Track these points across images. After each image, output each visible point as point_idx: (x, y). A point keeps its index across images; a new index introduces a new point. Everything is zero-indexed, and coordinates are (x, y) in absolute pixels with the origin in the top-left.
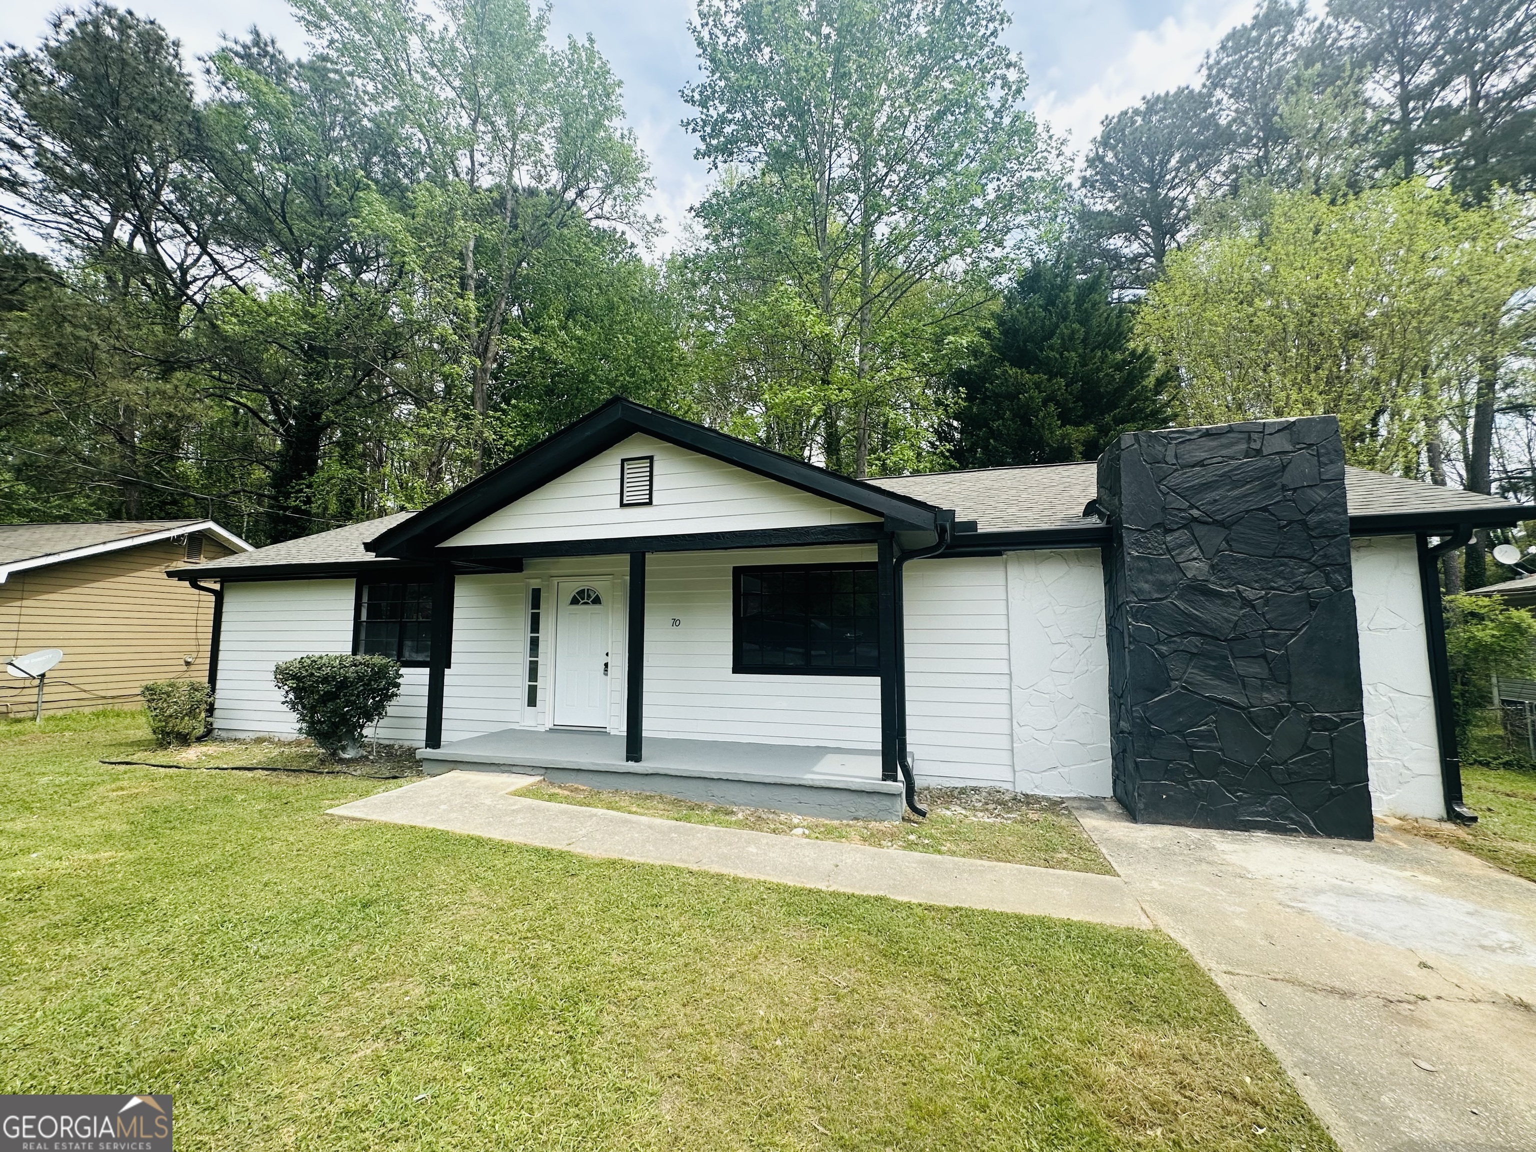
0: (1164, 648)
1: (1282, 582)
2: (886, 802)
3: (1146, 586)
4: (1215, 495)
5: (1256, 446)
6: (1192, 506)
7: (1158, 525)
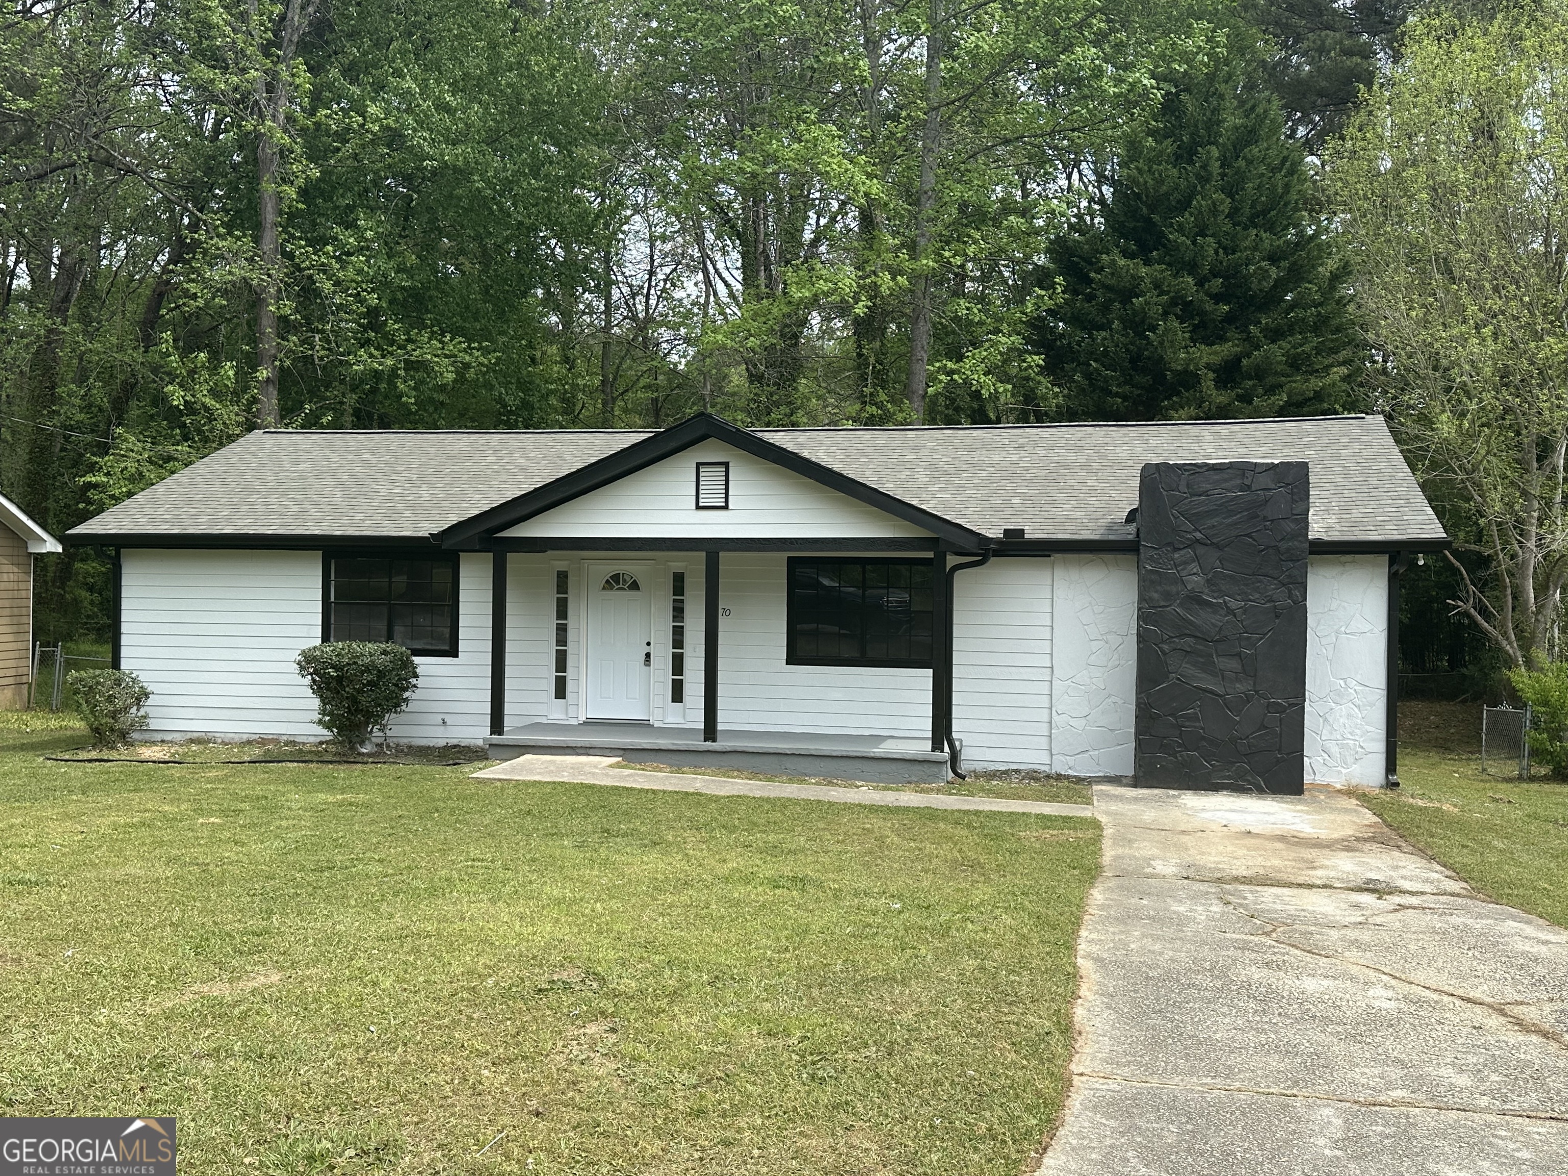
0: (1166, 647)
1: (1257, 596)
2: (935, 769)
3: (1156, 596)
4: (1214, 521)
5: (1247, 482)
6: (1196, 530)
7: (1168, 544)
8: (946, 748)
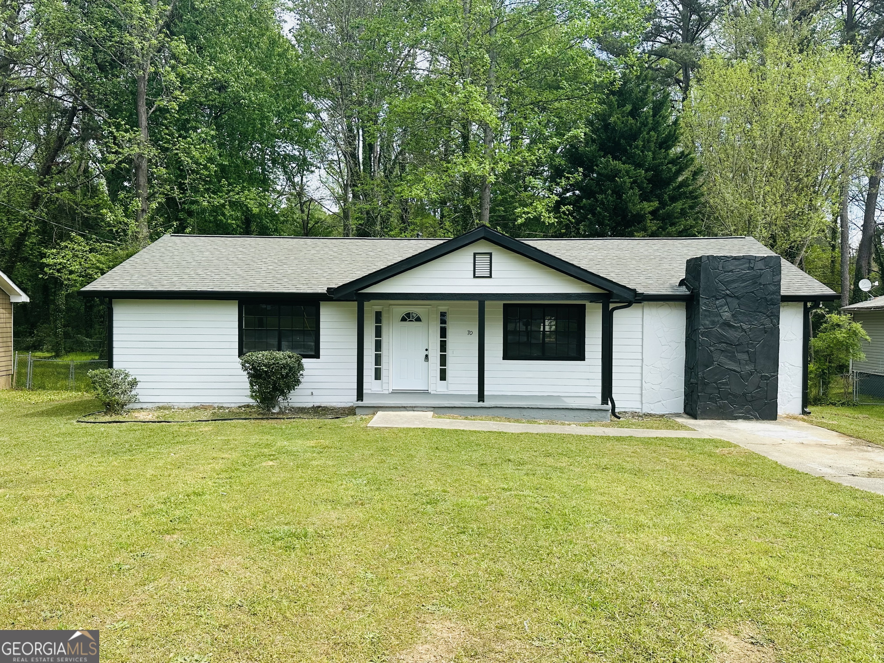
0: (712, 348)
1: (756, 322)
2: (604, 414)
3: (707, 322)
4: (736, 285)
5: (752, 266)
6: (727, 289)
7: (713, 296)
8: (609, 402)
